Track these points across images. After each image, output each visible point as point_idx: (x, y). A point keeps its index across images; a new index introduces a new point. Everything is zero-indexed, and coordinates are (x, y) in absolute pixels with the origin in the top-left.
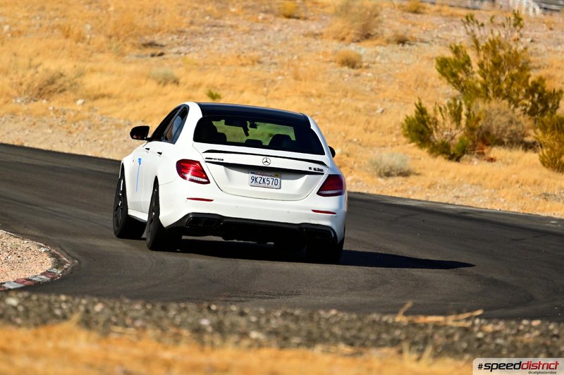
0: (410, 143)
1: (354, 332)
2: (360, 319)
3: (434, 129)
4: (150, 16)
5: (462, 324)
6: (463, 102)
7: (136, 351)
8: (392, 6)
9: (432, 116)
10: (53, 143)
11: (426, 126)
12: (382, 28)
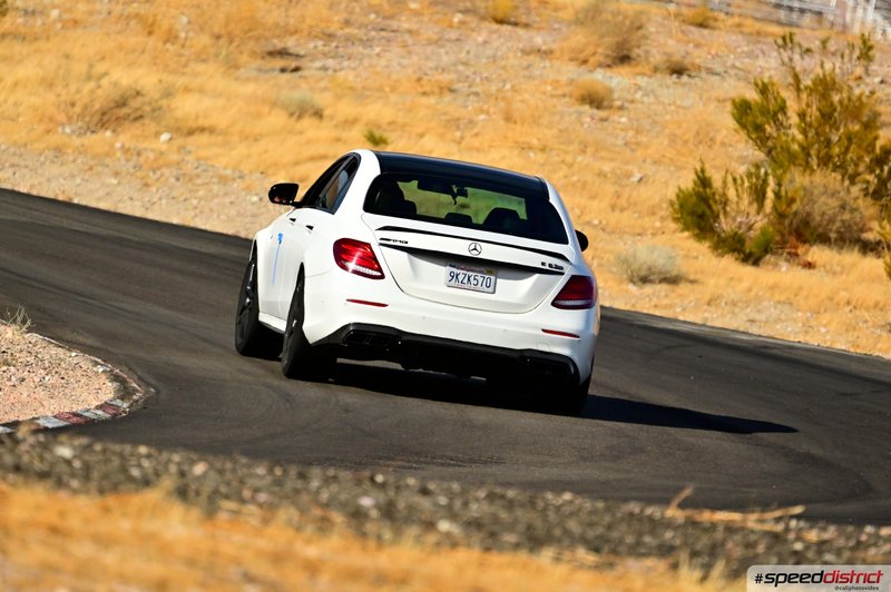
0: (682, 231)
1: (599, 530)
2: (607, 509)
3: (722, 212)
4: (283, 9)
5: (769, 527)
6: (770, 171)
7: (262, 543)
8: (665, 13)
9: (721, 190)
10: (120, 201)
11: (710, 207)
12: (647, 48)
